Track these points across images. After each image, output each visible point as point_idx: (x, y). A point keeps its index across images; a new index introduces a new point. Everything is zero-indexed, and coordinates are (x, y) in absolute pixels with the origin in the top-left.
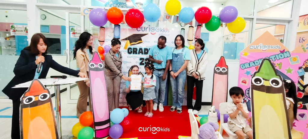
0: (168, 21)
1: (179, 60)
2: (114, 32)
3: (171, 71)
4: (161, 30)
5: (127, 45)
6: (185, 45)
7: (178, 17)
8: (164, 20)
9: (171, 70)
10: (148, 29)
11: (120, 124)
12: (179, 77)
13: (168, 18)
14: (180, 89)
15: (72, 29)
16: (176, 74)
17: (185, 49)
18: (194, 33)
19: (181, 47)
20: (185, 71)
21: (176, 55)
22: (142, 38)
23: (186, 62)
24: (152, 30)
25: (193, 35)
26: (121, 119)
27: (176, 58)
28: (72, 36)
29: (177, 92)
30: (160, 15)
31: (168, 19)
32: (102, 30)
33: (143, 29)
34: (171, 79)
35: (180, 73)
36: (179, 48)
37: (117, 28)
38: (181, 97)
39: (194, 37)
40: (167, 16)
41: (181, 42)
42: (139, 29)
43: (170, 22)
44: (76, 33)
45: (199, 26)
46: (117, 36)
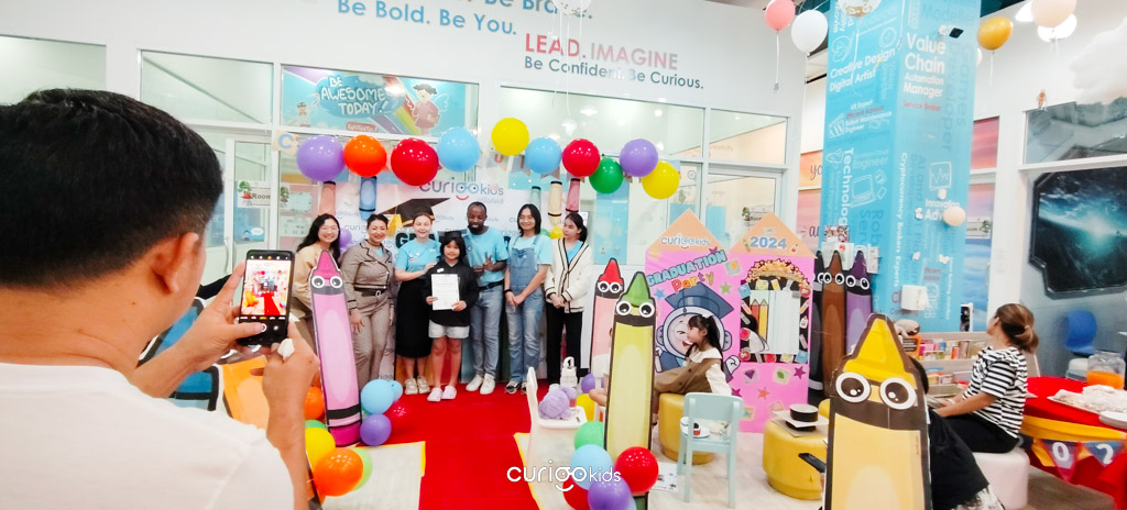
0: (498, 168)
1: (525, 264)
2: (360, 193)
3: (509, 290)
4: (483, 190)
5: (395, 227)
6: (543, 226)
7: (523, 157)
8: (489, 165)
9: (507, 288)
10: (449, 187)
11: (386, 414)
12: (526, 305)
13: (499, 159)
14: (530, 337)
15: (243, 184)
16: (519, 299)
17: (542, 237)
18: (565, 196)
19: (532, 233)
20: (539, 292)
21: (520, 254)
22: (434, 209)
23: (542, 270)
24: (459, 188)
25: (561, 200)
26: (387, 405)
27: (519, 260)
28: (242, 203)
29: (523, 344)
30: (478, 153)
31: (501, 161)
32: (328, 190)
33: (437, 188)
34: (508, 311)
35: (528, 296)
36: (528, 235)
37: (368, 184)
38: (532, 355)
39: (564, 206)
40: (496, 156)
41: (533, 221)
42: (425, 187)
43: (505, 169)
44: (254, 195)
45: (576, 181)
46: (368, 204)
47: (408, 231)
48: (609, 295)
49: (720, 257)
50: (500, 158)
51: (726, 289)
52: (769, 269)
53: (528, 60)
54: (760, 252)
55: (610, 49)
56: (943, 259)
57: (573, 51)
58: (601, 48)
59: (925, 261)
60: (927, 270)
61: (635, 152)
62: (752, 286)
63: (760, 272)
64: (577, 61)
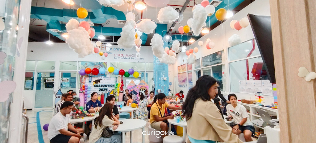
2: (89, 79)
5: (94, 84)
10: (102, 78)
18: (121, 78)
22: (100, 81)
24: (104, 78)
30: (107, 72)
42: (99, 78)
45: (122, 76)
46: (90, 81)
47: (96, 84)
48: (121, 92)
49: (136, 86)
50: (110, 73)
51: (137, 91)
52: (143, 88)
53: (115, 58)
54: (141, 85)
55: (128, 55)
56: (165, 85)
57: (122, 55)
58: (126, 55)
59: (161, 86)
60: (162, 87)
61: (130, 71)
62: (140, 90)
63: (141, 88)
64: (123, 57)
